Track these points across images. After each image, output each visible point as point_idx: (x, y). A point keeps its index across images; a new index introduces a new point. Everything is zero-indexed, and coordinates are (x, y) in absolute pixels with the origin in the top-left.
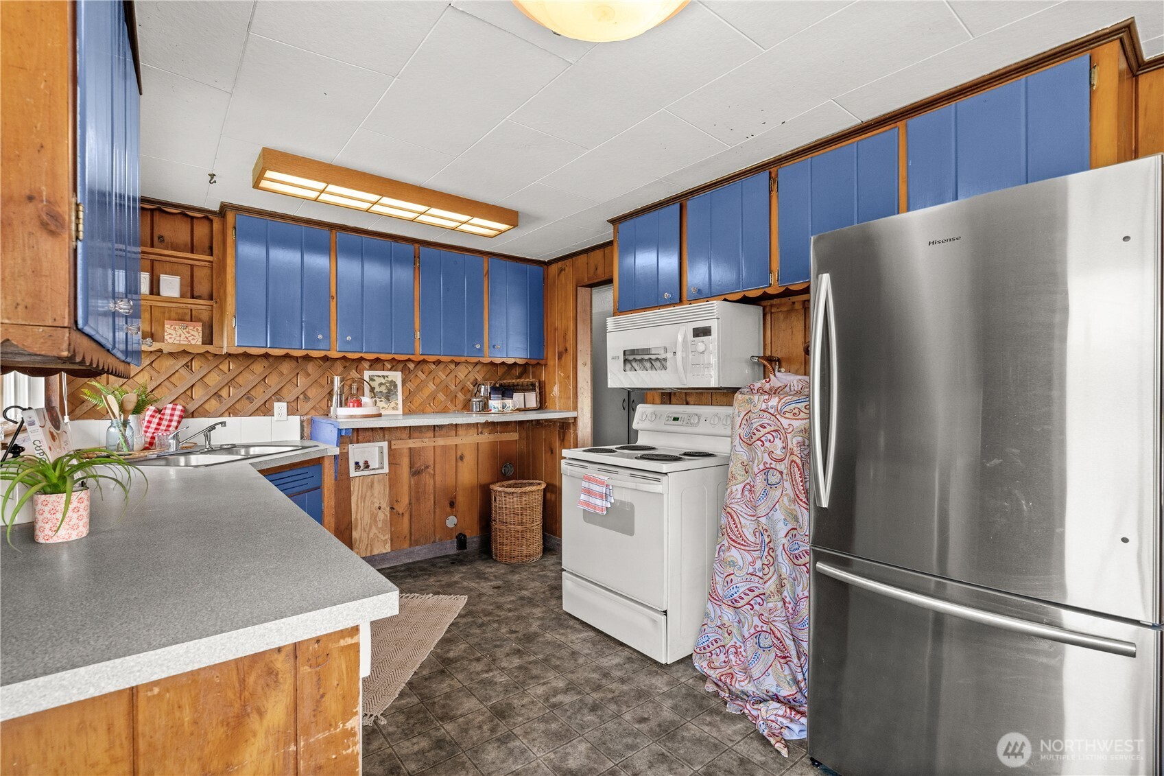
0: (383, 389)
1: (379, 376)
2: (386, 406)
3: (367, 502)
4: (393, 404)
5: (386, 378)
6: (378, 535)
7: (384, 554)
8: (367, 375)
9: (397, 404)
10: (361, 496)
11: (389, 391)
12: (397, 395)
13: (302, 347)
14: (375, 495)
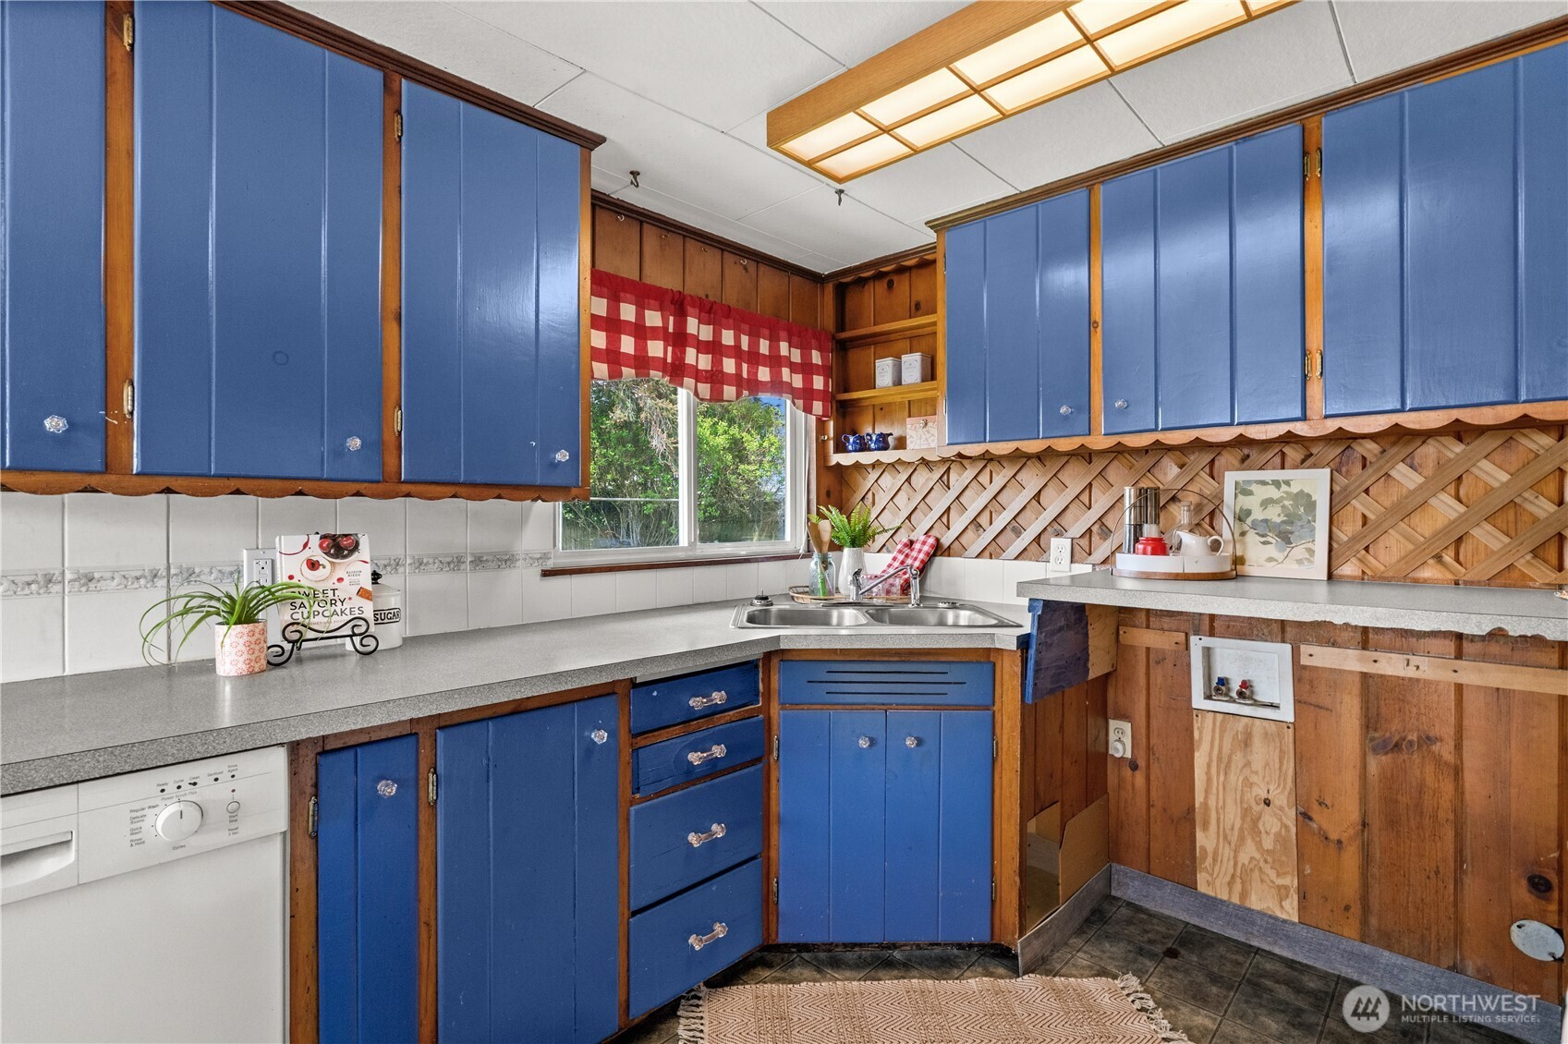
0: (1275, 515)
1: (1264, 483)
2: (1280, 556)
3: (1232, 778)
4: (1299, 552)
5: (1284, 488)
6: (1262, 864)
7: (1276, 919)
8: (1231, 478)
9: (1311, 552)
10: (1220, 759)
11: (1291, 519)
12: (1313, 530)
13: (1039, 435)
14: (1254, 767)
